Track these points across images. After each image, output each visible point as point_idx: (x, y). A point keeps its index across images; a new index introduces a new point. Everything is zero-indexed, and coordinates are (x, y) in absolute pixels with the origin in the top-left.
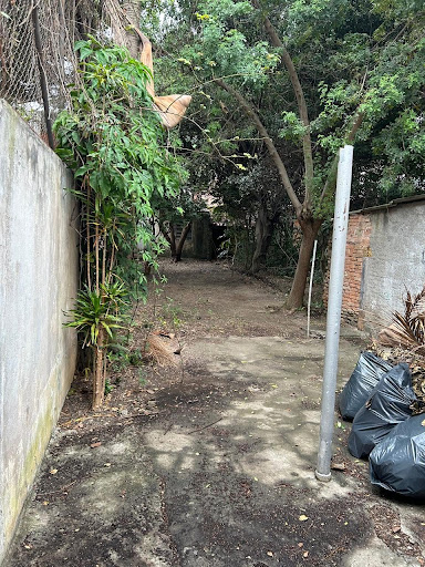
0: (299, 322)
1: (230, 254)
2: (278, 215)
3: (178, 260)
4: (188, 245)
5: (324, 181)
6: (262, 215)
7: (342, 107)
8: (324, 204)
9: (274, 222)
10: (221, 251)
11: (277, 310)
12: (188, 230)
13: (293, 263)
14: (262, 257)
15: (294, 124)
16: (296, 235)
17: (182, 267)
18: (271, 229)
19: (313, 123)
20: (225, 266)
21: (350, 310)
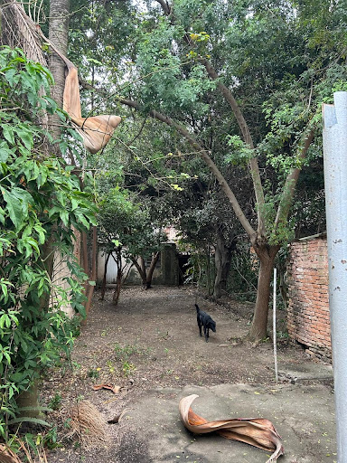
0: (264, 358)
1: (195, 280)
2: (234, 243)
3: (149, 287)
4: (157, 273)
5: (276, 206)
6: (220, 243)
7: (291, 126)
8: (279, 230)
9: (231, 250)
10: (187, 277)
11: (241, 342)
12: (157, 260)
13: (253, 288)
14: (223, 283)
15: (239, 147)
16: (254, 261)
17: (151, 294)
18: (230, 256)
19: (260, 145)
20: (190, 292)
21: (320, 344)
